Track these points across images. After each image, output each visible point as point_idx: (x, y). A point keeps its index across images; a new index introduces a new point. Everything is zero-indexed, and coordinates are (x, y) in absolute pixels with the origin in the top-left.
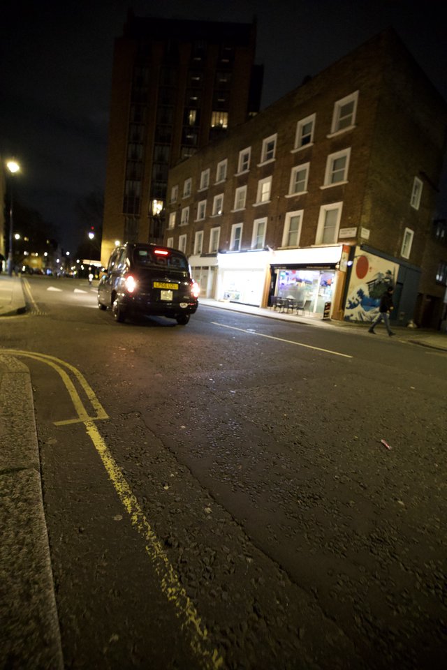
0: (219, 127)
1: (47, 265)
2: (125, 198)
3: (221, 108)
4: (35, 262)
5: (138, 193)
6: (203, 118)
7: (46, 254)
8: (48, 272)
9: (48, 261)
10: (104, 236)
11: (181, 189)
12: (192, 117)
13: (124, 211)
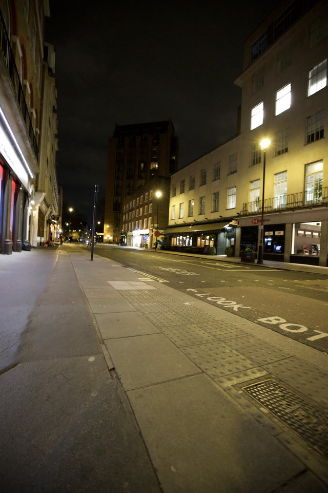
0: (155, 168)
1: (80, 236)
2: (114, 204)
3: (154, 161)
4: (74, 235)
5: (119, 201)
6: (147, 166)
7: (80, 230)
8: (81, 240)
9: (80, 234)
10: (105, 222)
11: (126, 207)
12: (142, 165)
13: (114, 210)
